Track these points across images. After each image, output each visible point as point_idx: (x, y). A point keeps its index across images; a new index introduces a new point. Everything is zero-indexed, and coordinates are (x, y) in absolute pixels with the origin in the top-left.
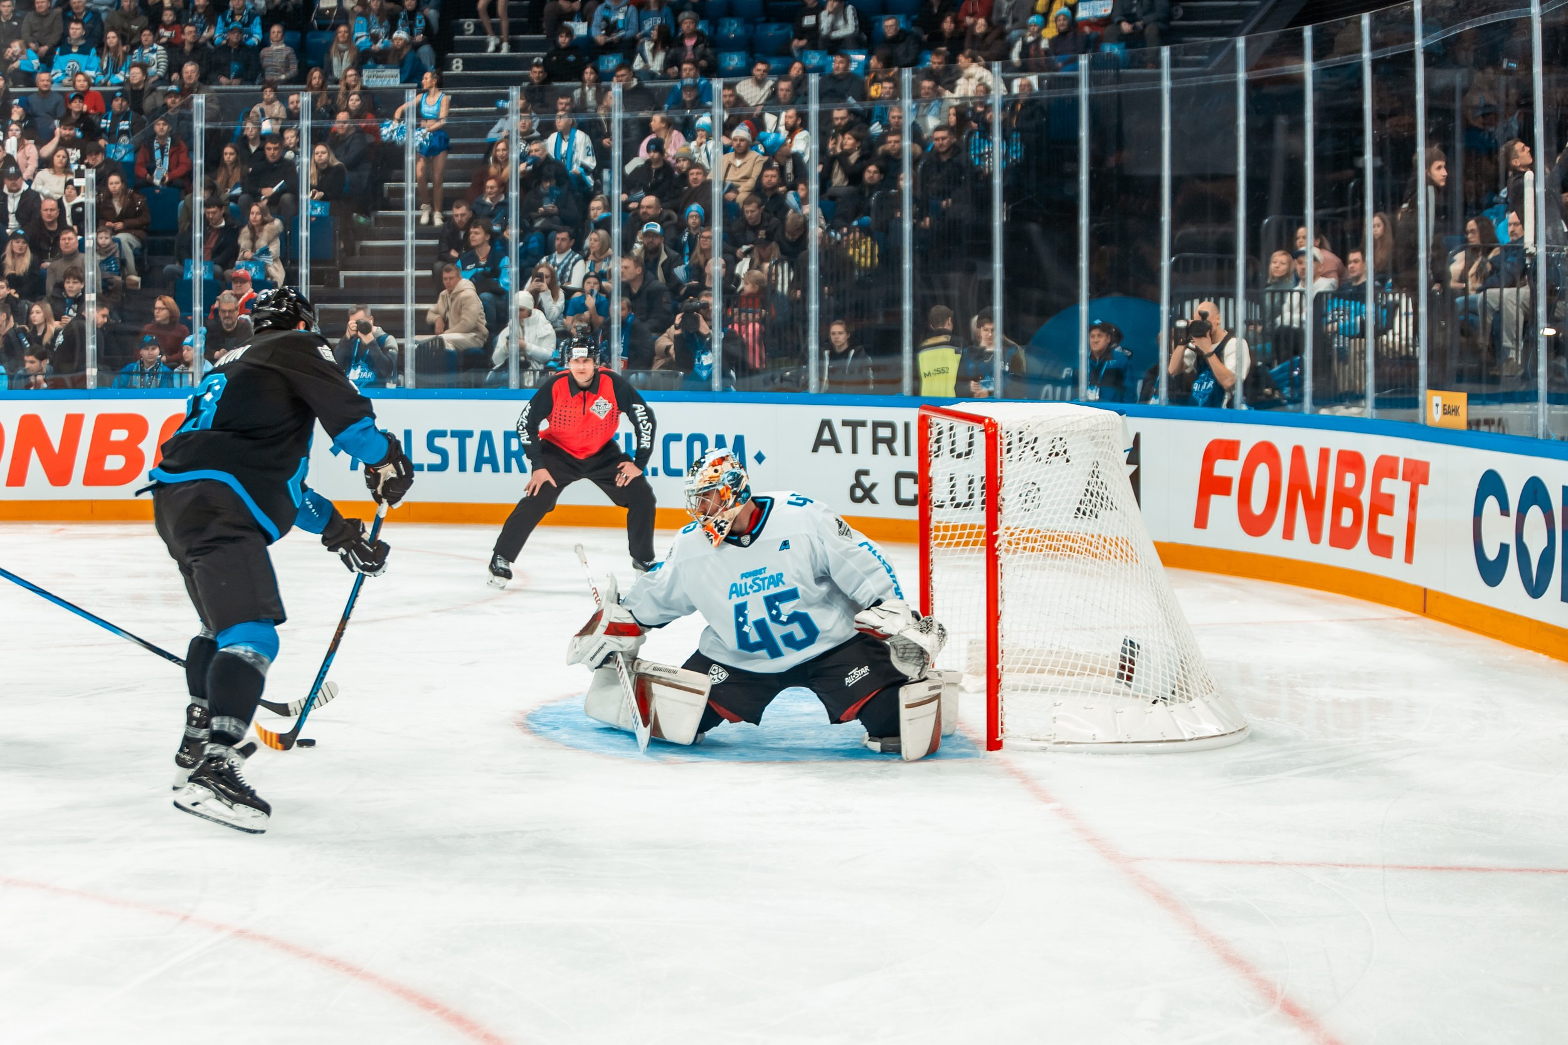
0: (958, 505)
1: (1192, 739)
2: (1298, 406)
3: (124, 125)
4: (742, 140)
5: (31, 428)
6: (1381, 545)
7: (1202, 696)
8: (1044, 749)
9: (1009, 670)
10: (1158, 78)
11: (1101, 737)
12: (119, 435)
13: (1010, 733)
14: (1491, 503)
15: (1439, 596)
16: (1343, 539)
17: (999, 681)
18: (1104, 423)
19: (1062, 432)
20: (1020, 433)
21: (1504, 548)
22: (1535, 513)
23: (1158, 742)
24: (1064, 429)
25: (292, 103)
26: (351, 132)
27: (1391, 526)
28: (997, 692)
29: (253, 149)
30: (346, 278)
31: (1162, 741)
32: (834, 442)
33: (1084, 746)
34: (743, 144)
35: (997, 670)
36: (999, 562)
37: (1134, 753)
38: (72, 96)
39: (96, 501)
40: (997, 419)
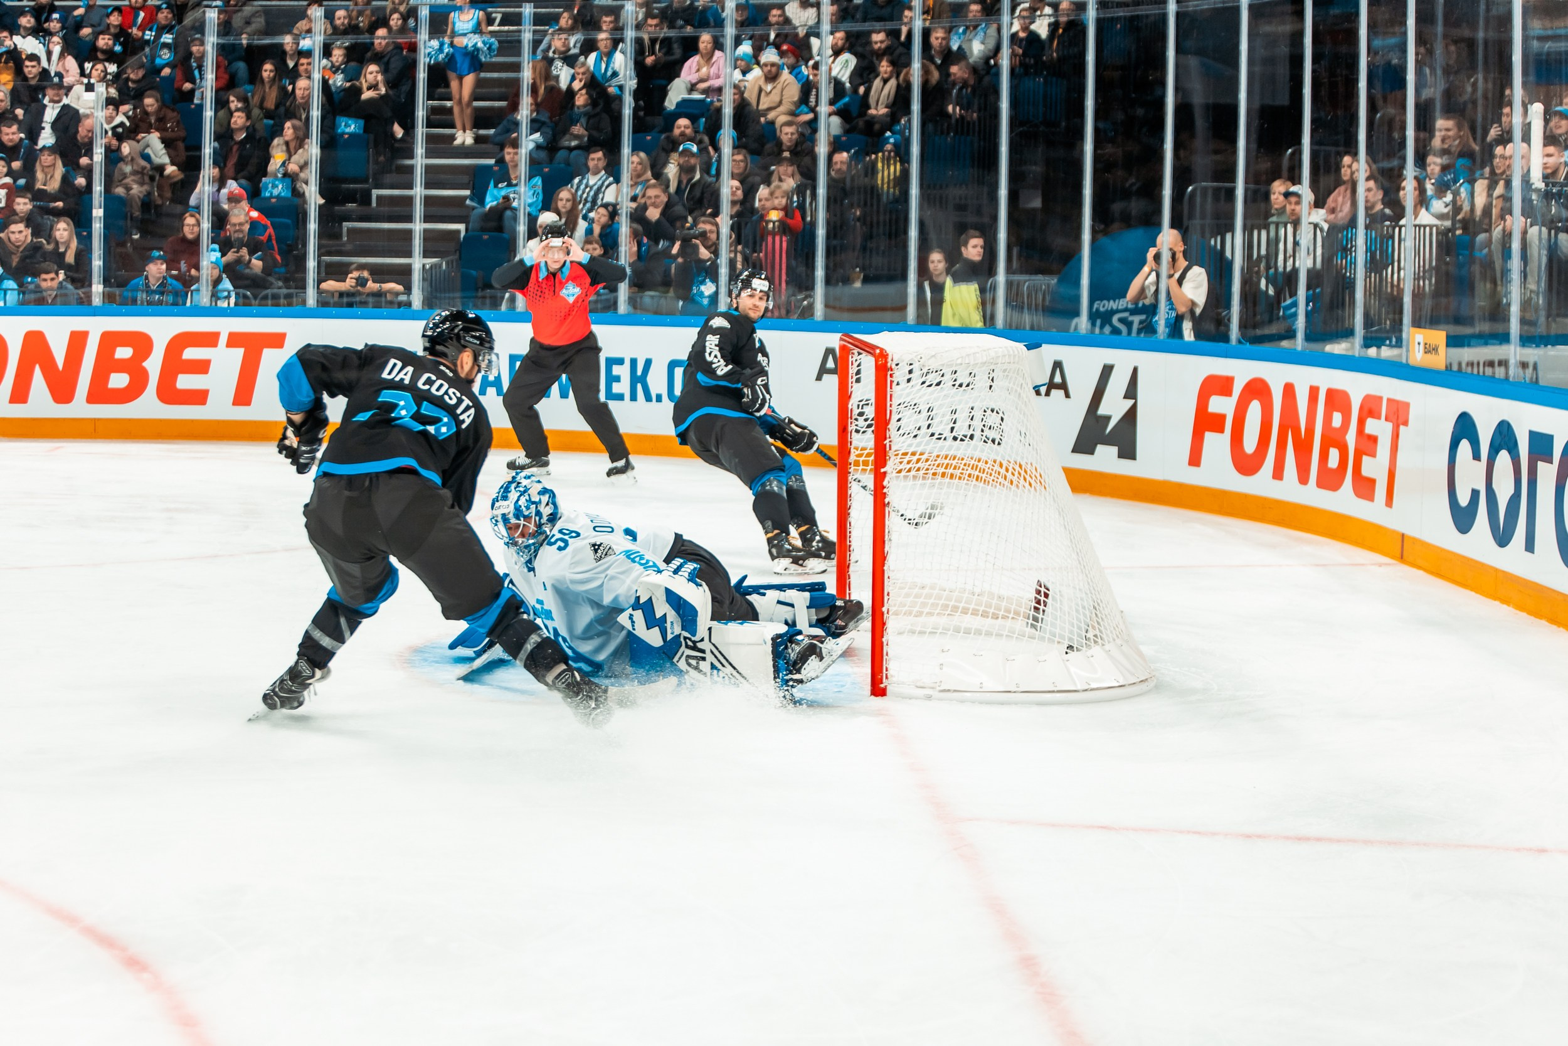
1: (1085, 689)
2: (1292, 341)
3: (167, 38)
4: (773, 64)
5: (35, 344)
6: (1365, 487)
9: (896, 614)
11: (990, 685)
12: (124, 353)
13: (894, 679)
14: (1465, 446)
15: (1415, 541)
16: (1330, 480)
17: (884, 624)
18: (1004, 356)
19: (957, 365)
20: (911, 364)
21: (1475, 494)
22: (1504, 457)
23: (1049, 692)
25: (339, 19)
26: (391, 48)
27: (1374, 467)
28: (882, 636)
29: (291, 64)
30: (379, 198)
31: (1053, 692)
33: (971, 695)
34: (774, 69)
35: (883, 614)
36: (887, 501)
37: (1023, 703)
39: (99, 420)
40: (889, 349)
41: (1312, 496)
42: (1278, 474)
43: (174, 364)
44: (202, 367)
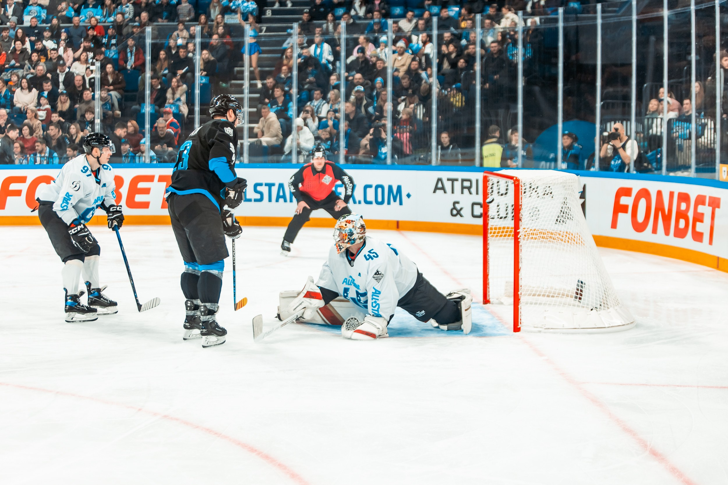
0: (501, 218)
1: (609, 327)
2: (659, 172)
3: (114, 41)
4: (401, 48)
6: (698, 237)
7: (614, 307)
8: (540, 332)
9: (525, 295)
10: (595, 18)
11: (567, 326)
13: (524, 324)
15: (724, 260)
16: (680, 234)
17: (519, 300)
18: (569, 179)
20: (530, 184)
24: (551, 182)
25: (192, 30)
26: (219, 44)
27: (703, 227)
28: (518, 305)
29: (174, 52)
31: (595, 328)
32: (443, 188)
33: (559, 330)
34: (402, 49)
35: (518, 295)
36: (520, 244)
37: (582, 334)
38: (89, 28)
40: (519, 177)
41: (672, 241)
42: (655, 231)
43: (134, 190)
44: (147, 191)
